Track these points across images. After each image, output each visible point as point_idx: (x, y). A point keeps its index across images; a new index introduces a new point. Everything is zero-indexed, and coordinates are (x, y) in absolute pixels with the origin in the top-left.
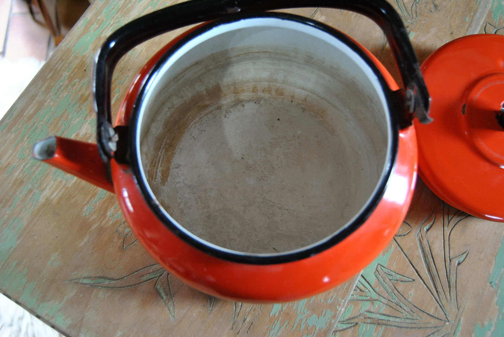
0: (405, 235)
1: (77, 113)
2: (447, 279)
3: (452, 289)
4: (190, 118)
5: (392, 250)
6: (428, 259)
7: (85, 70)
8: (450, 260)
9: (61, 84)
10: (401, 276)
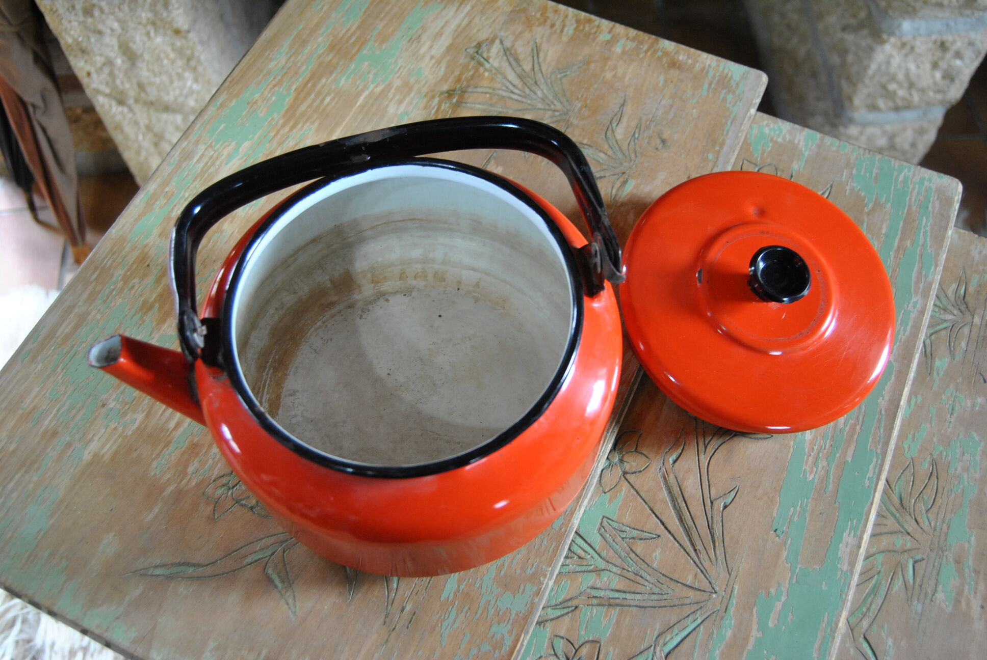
0: (640, 471)
1: (139, 328)
2: (708, 530)
3: (717, 544)
4: (309, 322)
5: (623, 494)
6: (678, 504)
7: (148, 266)
8: (712, 503)
9: (112, 287)
10: (639, 532)
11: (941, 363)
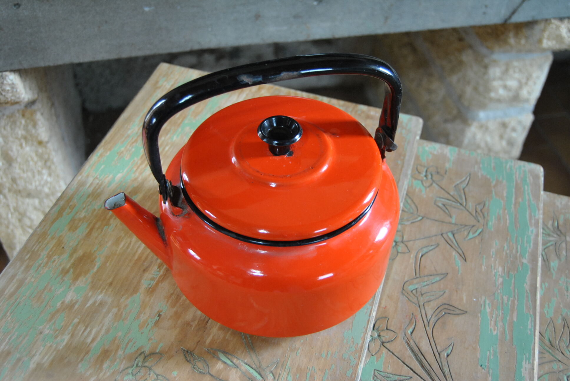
0: (392, 341)
1: (61, 284)
2: (441, 371)
3: (448, 378)
5: (384, 355)
6: (419, 357)
7: (63, 248)
8: (439, 354)
9: (40, 262)
10: (398, 377)
11: (554, 264)
